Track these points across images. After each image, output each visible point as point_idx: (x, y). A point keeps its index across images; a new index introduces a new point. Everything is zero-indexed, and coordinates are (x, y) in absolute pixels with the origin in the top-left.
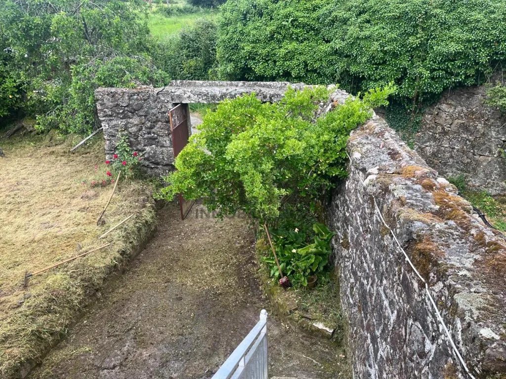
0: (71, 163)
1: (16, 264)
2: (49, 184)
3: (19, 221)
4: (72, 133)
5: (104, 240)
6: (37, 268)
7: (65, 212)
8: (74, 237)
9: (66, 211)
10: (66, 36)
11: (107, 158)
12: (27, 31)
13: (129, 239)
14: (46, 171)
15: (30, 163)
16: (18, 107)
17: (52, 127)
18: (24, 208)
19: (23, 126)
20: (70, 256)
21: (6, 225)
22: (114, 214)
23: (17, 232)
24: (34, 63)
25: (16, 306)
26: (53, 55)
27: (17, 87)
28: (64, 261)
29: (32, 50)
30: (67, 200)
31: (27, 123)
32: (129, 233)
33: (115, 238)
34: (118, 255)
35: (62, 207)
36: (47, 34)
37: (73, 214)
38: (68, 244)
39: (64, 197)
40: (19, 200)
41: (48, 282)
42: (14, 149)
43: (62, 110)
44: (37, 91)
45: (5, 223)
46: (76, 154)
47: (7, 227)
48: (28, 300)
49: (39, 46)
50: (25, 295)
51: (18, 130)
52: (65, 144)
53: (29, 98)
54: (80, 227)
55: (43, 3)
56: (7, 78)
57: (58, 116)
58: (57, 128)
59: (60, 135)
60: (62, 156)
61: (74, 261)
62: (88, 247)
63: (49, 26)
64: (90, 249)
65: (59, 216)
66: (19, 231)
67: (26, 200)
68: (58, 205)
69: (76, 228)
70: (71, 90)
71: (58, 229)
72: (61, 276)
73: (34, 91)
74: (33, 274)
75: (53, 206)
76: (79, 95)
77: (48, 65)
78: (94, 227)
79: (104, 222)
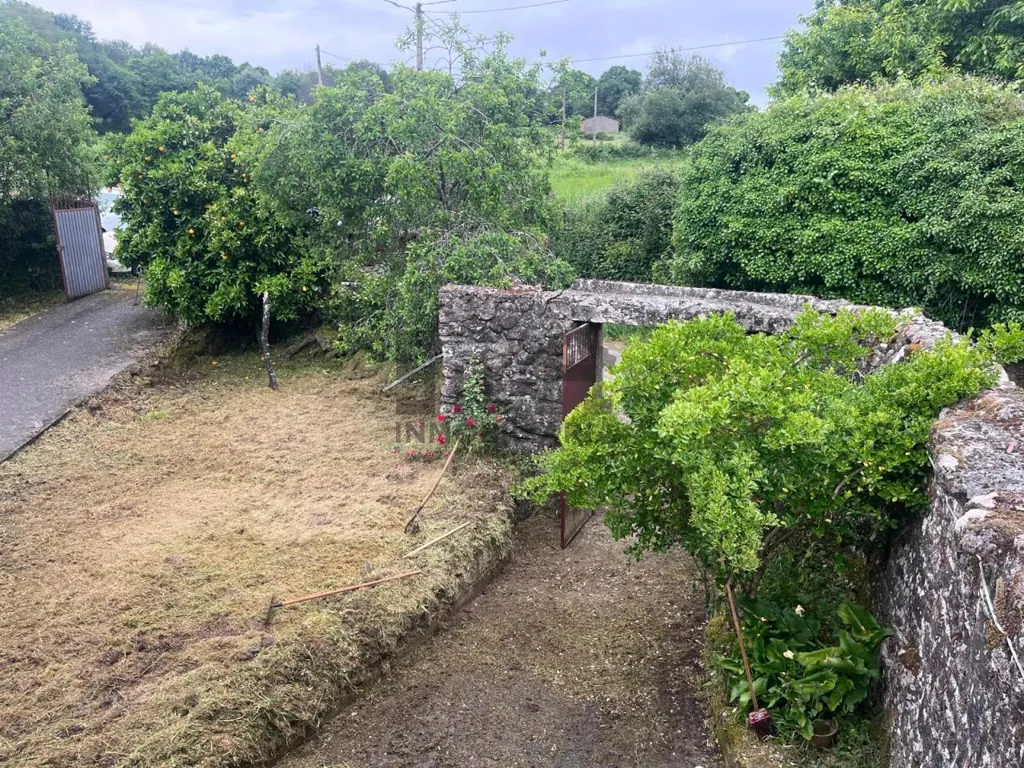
0: (380, 414)
1: (260, 580)
2: (338, 445)
3: (280, 504)
4: (391, 359)
5: (412, 562)
6: (292, 595)
7: (355, 500)
8: (362, 549)
9: (357, 498)
10: (408, 193)
11: (442, 410)
12: (346, 183)
13: (456, 567)
14: (337, 422)
15: (315, 404)
16: (314, 308)
17: (362, 347)
18: (291, 482)
19: (315, 341)
20: (349, 583)
21: (257, 508)
22: (438, 516)
23: (272, 524)
24: (350, 236)
25: (244, 657)
26: (382, 224)
27: (317, 274)
28: (338, 590)
29: (350, 214)
30: (363, 478)
31: (322, 336)
32: (458, 557)
33: (432, 561)
34: (431, 596)
35: (353, 489)
36: (379, 190)
37: (368, 505)
38: (350, 559)
39: (358, 472)
40: (286, 467)
41: (306, 623)
42: (294, 378)
43: (382, 319)
44: (348, 284)
45: (256, 504)
46: (393, 398)
47: (259, 512)
48: (267, 649)
49: (362, 208)
50: (263, 639)
51: (307, 346)
52: (377, 377)
53: (333, 293)
54: (374, 531)
55: (379, 138)
56: (304, 257)
57: (374, 327)
58: (369, 348)
59: (372, 361)
60: (368, 398)
61: (355, 593)
62: (382, 571)
63: (383, 176)
64: (385, 575)
65: (344, 505)
66: (275, 523)
67: (296, 468)
68: (346, 484)
69: (368, 532)
70: (401, 285)
71: (339, 529)
72: (328, 616)
73: (343, 283)
74: (284, 603)
75: (338, 486)
76: (414, 294)
77: (372, 241)
78: (399, 535)
79: (418, 527)
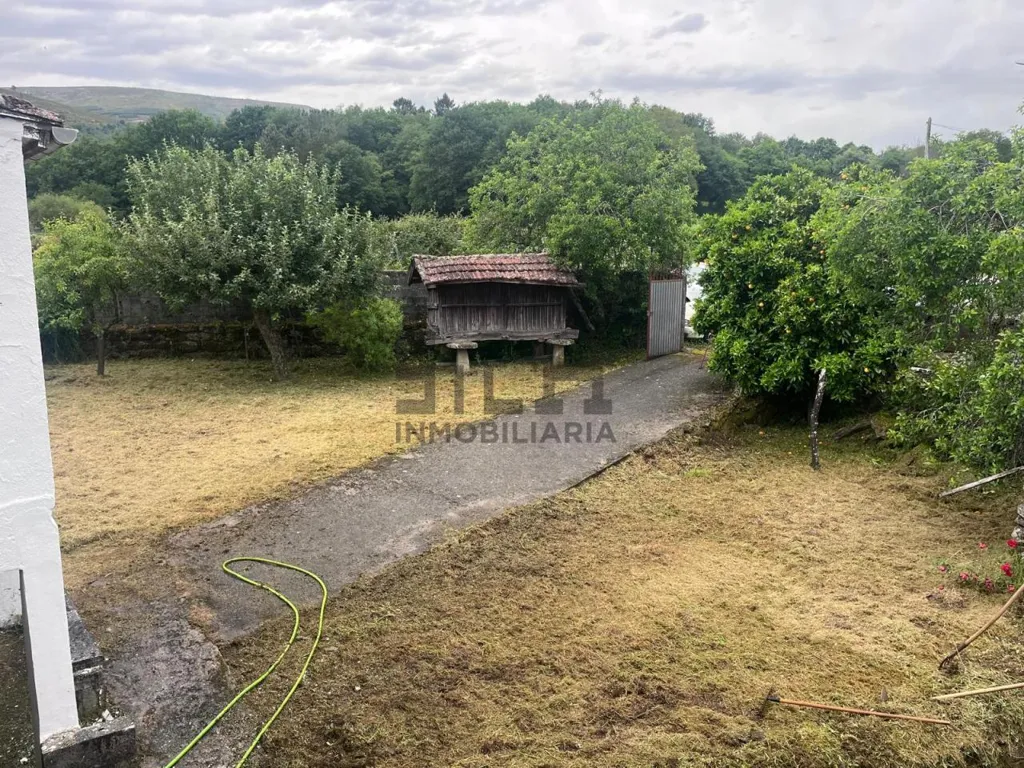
0: (933, 520)
1: (761, 666)
2: (875, 545)
3: (798, 591)
4: (956, 461)
5: (941, 708)
6: (792, 694)
7: (884, 612)
8: (882, 671)
9: (887, 610)
10: (1011, 274)
11: (1014, 534)
12: (932, 262)
13: (999, 733)
14: (878, 519)
15: (857, 494)
16: (873, 391)
17: (923, 441)
18: (815, 571)
19: (869, 426)
20: (860, 704)
21: (774, 589)
22: (987, 662)
23: (786, 610)
24: (929, 319)
25: (730, 741)
26: (971, 307)
27: (883, 356)
28: (844, 708)
29: (933, 295)
30: (897, 590)
31: (876, 421)
32: (1004, 721)
33: (968, 715)
34: (958, 756)
35: (883, 598)
36: (973, 268)
37: (899, 622)
38: (865, 677)
39: (894, 581)
40: (812, 554)
41: (800, 732)
42: (839, 461)
43: (952, 413)
44: (918, 369)
45: (774, 584)
46: (952, 505)
47: (775, 594)
48: (755, 743)
49: (949, 288)
50: (752, 730)
51: (859, 431)
52: (937, 478)
53: (898, 378)
54: (900, 655)
55: (983, 212)
56: (872, 337)
57: (941, 421)
58: (931, 443)
59: (932, 459)
60: (920, 500)
61: (863, 719)
62: (901, 706)
63: (980, 254)
64: (904, 711)
65: (869, 614)
66: (789, 610)
67: (823, 557)
68: (876, 591)
69: (891, 653)
70: (983, 379)
71: (858, 639)
72: (827, 734)
73: (913, 368)
74: (782, 699)
75: (866, 590)
76: (998, 390)
77: (954, 325)
78: (931, 671)
79: (957, 668)
